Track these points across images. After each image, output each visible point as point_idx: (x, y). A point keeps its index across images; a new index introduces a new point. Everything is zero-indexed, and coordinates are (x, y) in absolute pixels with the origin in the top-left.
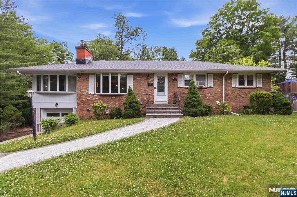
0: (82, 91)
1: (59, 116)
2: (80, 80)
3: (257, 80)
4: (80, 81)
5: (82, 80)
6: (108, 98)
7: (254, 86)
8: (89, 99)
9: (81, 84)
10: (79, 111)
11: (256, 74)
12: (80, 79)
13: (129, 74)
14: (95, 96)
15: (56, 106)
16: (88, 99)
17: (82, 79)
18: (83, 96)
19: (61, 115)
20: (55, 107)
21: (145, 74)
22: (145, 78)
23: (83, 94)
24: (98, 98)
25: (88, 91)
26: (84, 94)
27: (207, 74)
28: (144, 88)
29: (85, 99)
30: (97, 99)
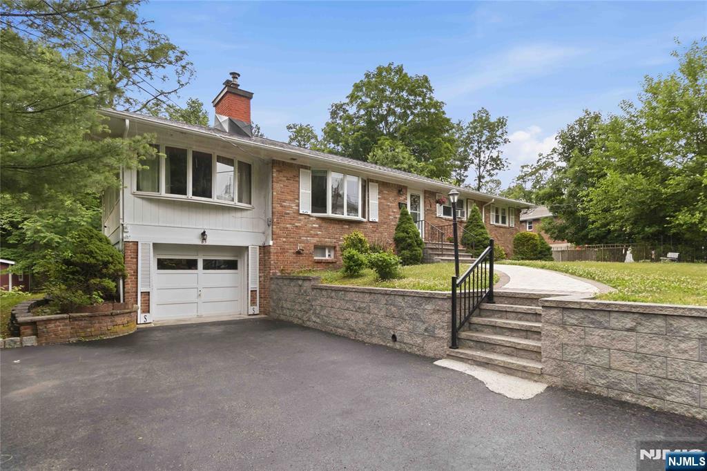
0: (285, 204)
1: (196, 269)
2: (281, 178)
3: (511, 217)
4: (281, 181)
5: (285, 179)
6: (336, 226)
7: (507, 225)
8: (300, 227)
9: (281, 187)
10: (276, 253)
11: (509, 208)
12: (281, 174)
13: (372, 181)
14: (311, 218)
15: (204, 239)
16: (297, 227)
17: (284, 177)
18: (287, 217)
19: (200, 264)
20: (199, 242)
21: (395, 185)
22: (395, 193)
23: (288, 211)
24: (317, 226)
25: (299, 206)
26: (288, 214)
27: (467, 199)
28: (394, 212)
29: (290, 224)
30: (315, 228)
